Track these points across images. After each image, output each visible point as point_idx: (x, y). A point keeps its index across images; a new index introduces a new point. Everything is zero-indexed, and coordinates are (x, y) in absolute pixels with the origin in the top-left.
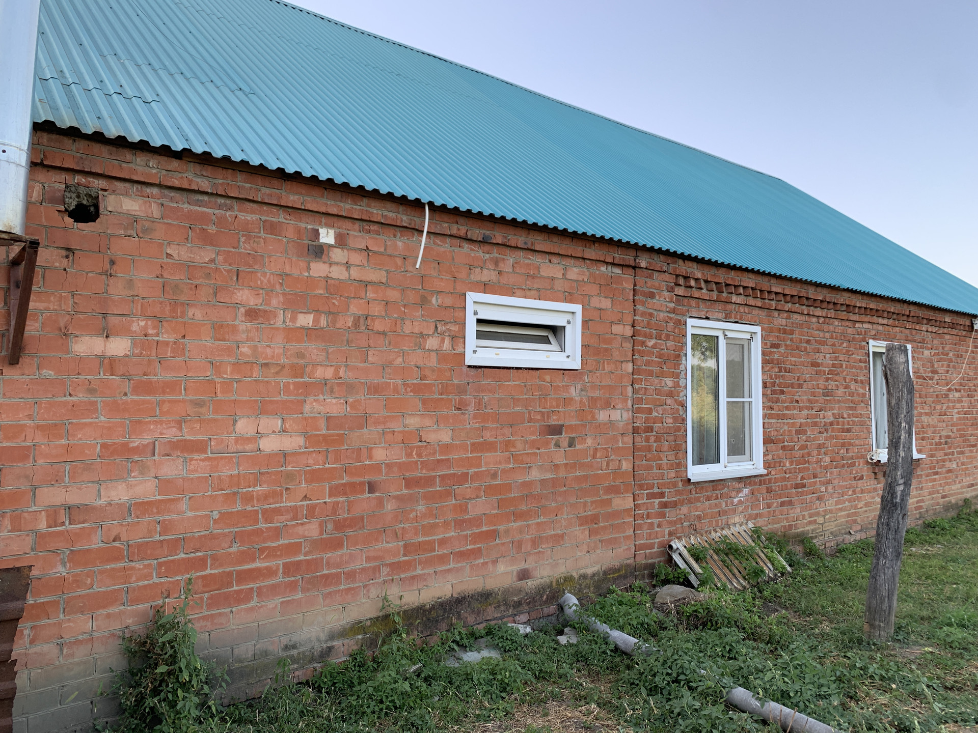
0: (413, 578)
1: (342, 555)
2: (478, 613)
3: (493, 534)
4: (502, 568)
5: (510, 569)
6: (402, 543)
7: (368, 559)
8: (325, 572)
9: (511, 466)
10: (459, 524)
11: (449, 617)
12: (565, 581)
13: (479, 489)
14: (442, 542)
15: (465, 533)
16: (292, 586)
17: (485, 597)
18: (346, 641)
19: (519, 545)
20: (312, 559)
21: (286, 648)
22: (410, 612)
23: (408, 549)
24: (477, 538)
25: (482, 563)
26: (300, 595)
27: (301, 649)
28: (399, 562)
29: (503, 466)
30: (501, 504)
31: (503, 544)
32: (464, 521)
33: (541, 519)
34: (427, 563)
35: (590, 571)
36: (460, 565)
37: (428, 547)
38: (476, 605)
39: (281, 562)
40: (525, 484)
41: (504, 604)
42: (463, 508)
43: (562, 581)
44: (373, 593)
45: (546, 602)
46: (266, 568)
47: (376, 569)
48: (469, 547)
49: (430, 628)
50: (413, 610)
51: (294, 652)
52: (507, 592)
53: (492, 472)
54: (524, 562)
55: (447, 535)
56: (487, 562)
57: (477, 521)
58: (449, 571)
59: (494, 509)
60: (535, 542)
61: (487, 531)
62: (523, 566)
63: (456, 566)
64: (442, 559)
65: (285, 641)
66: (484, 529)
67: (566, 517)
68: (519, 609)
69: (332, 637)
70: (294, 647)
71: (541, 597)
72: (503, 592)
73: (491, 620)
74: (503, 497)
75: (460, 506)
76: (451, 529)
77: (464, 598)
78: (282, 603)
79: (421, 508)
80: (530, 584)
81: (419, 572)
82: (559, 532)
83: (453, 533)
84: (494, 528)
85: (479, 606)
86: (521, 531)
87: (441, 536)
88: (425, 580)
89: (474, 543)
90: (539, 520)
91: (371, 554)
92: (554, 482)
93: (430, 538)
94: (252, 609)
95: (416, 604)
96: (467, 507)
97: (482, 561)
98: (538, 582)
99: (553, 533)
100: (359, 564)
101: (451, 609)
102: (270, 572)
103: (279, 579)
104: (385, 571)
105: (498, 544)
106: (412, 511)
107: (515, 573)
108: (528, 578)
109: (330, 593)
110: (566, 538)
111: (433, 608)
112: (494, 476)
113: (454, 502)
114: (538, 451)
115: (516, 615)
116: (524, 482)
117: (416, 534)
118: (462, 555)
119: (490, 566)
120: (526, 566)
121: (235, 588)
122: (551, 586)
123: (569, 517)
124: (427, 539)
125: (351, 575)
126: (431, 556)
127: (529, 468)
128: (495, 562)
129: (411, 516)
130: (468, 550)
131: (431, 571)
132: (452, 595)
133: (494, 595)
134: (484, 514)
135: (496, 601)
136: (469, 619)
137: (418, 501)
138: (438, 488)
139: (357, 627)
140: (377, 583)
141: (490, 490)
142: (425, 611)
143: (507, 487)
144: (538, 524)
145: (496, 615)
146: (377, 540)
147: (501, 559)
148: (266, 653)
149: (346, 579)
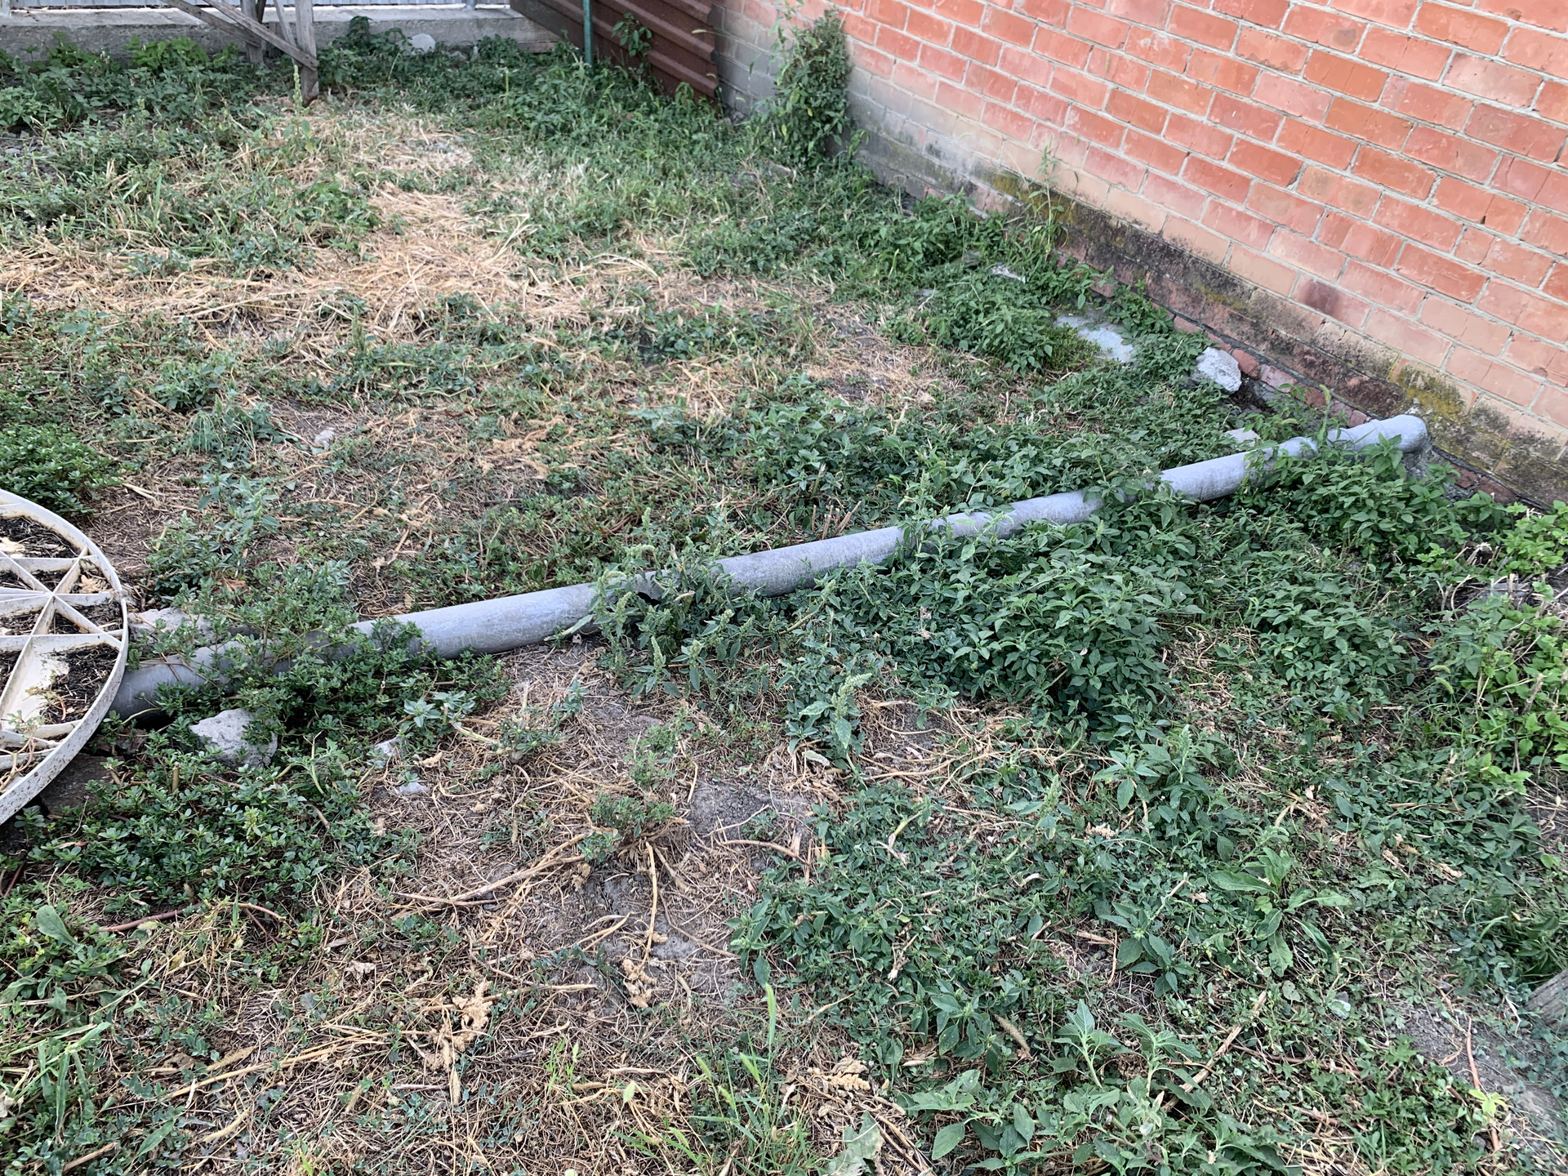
0: (1109, 158)
1: (1023, 55)
2: (1196, 301)
3: (1288, 170)
4: (1277, 250)
5: (1294, 264)
6: (1111, 86)
8: (997, 69)
9: (1408, 31)
10: (1225, 107)
11: (1140, 267)
12: (1427, 388)
13: (1296, 51)
14: (1180, 124)
15: (1228, 131)
16: (957, 67)
17: (1222, 282)
18: (994, 192)
19: (1340, 229)
21: (930, 149)
22: (1085, 212)
23: (1118, 101)
24: (1249, 155)
25: (1239, 214)
26: (960, 86)
27: (944, 164)
28: (1095, 116)
29: (1381, 23)
31: (1301, 203)
32: (1235, 105)
33: (1430, 205)
34: (1140, 146)
36: (1193, 187)
37: (1151, 117)
38: (1198, 285)
39: (954, 24)
40: (1424, 96)
41: (1253, 324)
42: (1242, 77)
43: (1420, 382)
44: (1047, 141)
45: (1352, 393)
47: (1061, 107)
48: (1225, 164)
49: (1105, 260)
50: (1092, 212)
51: (936, 161)
52: (1267, 303)
53: (1347, 25)
54: (1335, 274)
55: (1192, 116)
56: (1250, 218)
57: (1265, 122)
58: (1171, 186)
59: (1315, 114)
60: (1383, 248)
61: (1277, 154)
62: (1329, 279)
63: (1187, 184)
64: (1167, 156)
65: (931, 138)
66: (1273, 146)
67: (1514, 240)
68: (1282, 358)
69: (978, 172)
71: (1346, 375)
72: (1260, 301)
73: (1214, 332)
74: (1348, 98)
75: (1240, 68)
76: (1204, 107)
77: (1181, 254)
78: (942, 84)
79: (1164, 36)
80: (1330, 330)
81: (1120, 153)
82: (1471, 266)
83: (1204, 119)
84: (1295, 156)
85: (1203, 289)
86: (1360, 199)
87: (1179, 111)
88: (1125, 174)
89: (1239, 164)
90: (1423, 205)
91: (1062, 78)
93: (1160, 104)
94: (911, 71)
95: (1097, 207)
96: (1253, 79)
97: (1241, 208)
98: (1354, 339)
99: (1450, 256)
100: (1039, 85)
101: (1149, 255)
102: (939, 32)
103: (947, 48)
105: (1289, 196)
106: (1148, 34)
107: (1303, 281)
108: (1330, 313)
109: (994, 106)
110: (1484, 291)
112: (1348, 36)
113: (1231, 54)
114: (1510, 22)
115: (1267, 362)
116: (1426, 87)
118: (1205, 172)
119: (1254, 231)
120: (1338, 286)
121: (904, 32)
122: (1385, 369)
124: (1154, 102)
125: (1026, 95)
126: (1150, 139)
127: (1459, 56)
128: (1268, 229)
129: (1142, 42)
130: (1220, 169)
131: (1141, 165)
132: (1161, 232)
133: (1238, 290)
134: (1286, 114)
135: (1238, 305)
136: (1173, 296)
137: (1163, 19)
138: (1210, 11)
139: (1010, 182)
140: (1055, 131)
141: (1326, 68)
143: (1372, 82)
144: (1415, 210)
146: (1076, 57)
147: (1285, 231)
149: (1019, 98)
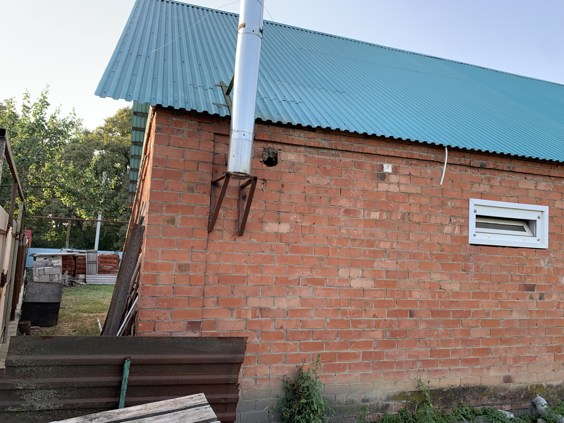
0: (436, 371)
1: (395, 352)
2: (477, 399)
3: (487, 351)
4: (493, 373)
5: (498, 374)
6: (429, 349)
7: (410, 356)
8: (385, 360)
9: (499, 309)
10: (465, 342)
11: (458, 399)
12: (537, 387)
13: (477, 321)
14: (454, 352)
15: (468, 348)
16: (367, 366)
17: (482, 389)
18: (397, 403)
19: (504, 360)
20: (378, 352)
21: (364, 401)
22: (434, 392)
23: (433, 353)
24: (476, 352)
25: (480, 369)
26: (371, 372)
27: (372, 403)
28: (428, 360)
29: (493, 309)
30: (492, 332)
31: (493, 358)
32: (468, 340)
33: (520, 345)
34: (444, 363)
35: (555, 383)
36: (465, 367)
37: (445, 353)
38: (476, 394)
39: (361, 351)
40: (508, 321)
41: (494, 396)
42: (467, 332)
43: (535, 387)
44: (413, 376)
45: (523, 399)
46: (354, 353)
47: (414, 363)
48: (471, 357)
49: (446, 403)
50: (436, 390)
51: (368, 404)
52: (496, 388)
53: (486, 312)
54: (508, 371)
55: (457, 348)
56: (483, 368)
57: (476, 341)
58: (458, 370)
59: (487, 335)
60: (516, 360)
61: (483, 348)
62: (507, 373)
63: (462, 367)
64: (454, 362)
65: (363, 396)
66: (481, 347)
67: (537, 345)
68: (505, 401)
69: (389, 399)
70: (368, 401)
71: (520, 396)
72: (493, 389)
73: (485, 405)
74: (494, 328)
75: (466, 330)
76: (459, 344)
77: (468, 388)
78: (361, 374)
79: (441, 329)
80: (512, 386)
81: (439, 368)
82: (533, 355)
83: (461, 347)
84: (488, 347)
85: (478, 395)
86: (506, 351)
87: (453, 348)
88: (443, 373)
89: (474, 355)
90: (518, 346)
91: (411, 353)
92: (529, 322)
93: (446, 348)
94: (345, 375)
95: (438, 387)
96: (469, 332)
97: (480, 367)
98: (518, 385)
99: (528, 355)
100: (403, 358)
101: (459, 394)
102: (356, 356)
103: (360, 360)
104: (419, 364)
105: (490, 358)
106: (436, 330)
107: (502, 378)
108: (511, 382)
109: (388, 373)
110: (537, 359)
111: (448, 391)
112: (488, 314)
113: (461, 328)
114: (518, 301)
115: (502, 404)
116: (508, 320)
117: (438, 345)
118: (466, 361)
119: (485, 370)
120: (509, 374)
121: (337, 362)
122: (526, 389)
123: (540, 345)
124: (445, 348)
125: (399, 364)
126: (448, 359)
127: (511, 311)
128: (488, 368)
129: (435, 333)
130: (470, 359)
131: (447, 368)
132: (460, 385)
133: (487, 389)
134: (481, 338)
135: (489, 393)
136: (471, 402)
137: (439, 325)
138: (451, 319)
139: (402, 395)
140: (415, 371)
141: (485, 323)
142: (443, 392)
143: (497, 322)
144: (517, 348)
145: (489, 403)
146: (414, 345)
147: (492, 367)
148: (352, 402)
149: (397, 366)
